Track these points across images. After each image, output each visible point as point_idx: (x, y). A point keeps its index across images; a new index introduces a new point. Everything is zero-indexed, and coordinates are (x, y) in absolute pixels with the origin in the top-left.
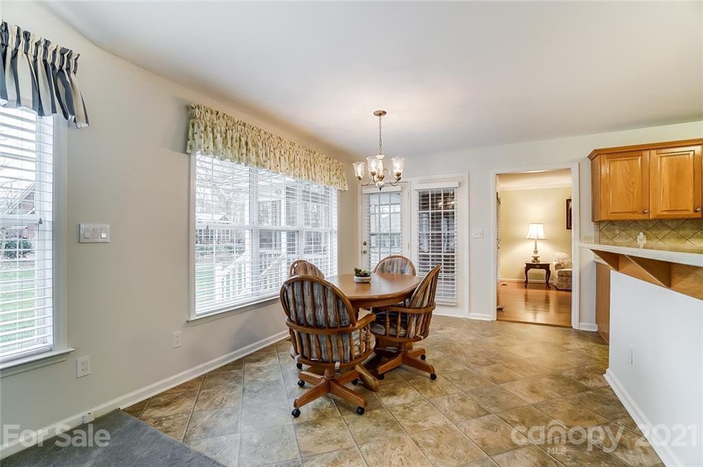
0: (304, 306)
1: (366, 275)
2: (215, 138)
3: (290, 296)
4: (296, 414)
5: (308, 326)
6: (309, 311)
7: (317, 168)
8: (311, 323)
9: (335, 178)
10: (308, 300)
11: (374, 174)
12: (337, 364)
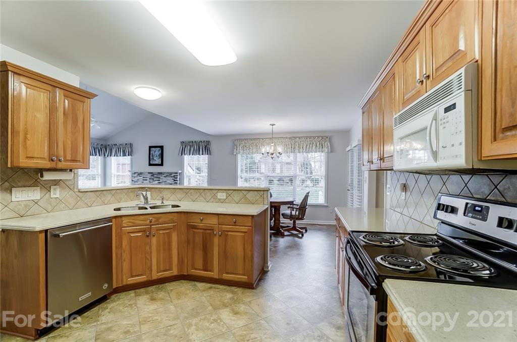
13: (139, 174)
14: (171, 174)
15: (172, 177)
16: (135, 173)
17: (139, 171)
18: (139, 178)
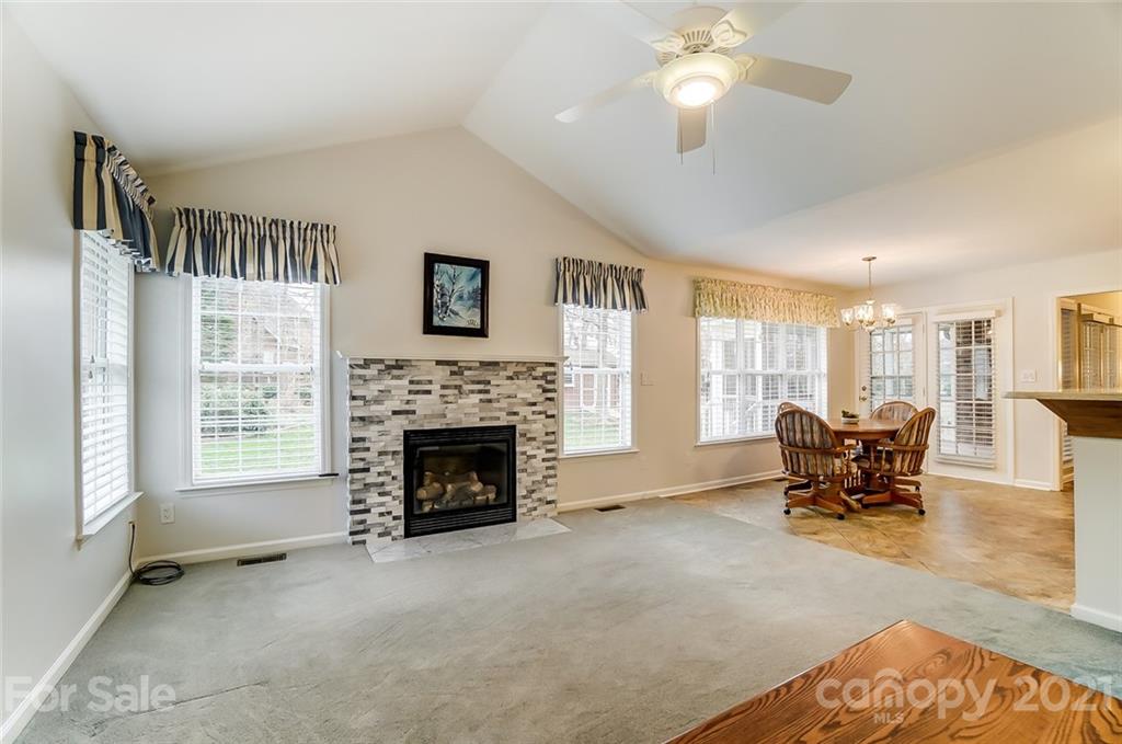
0: (795, 432)
1: (853, 416)
2: (715, 302)
3: (783, 425)
4: (787, 512)
5: (798, 447)
6: (798, 436)
7: (803, 310)
8: (800, 445)
9: (823, 316)
10: (798, 428)
11: (861, 322)
12: (821, 478)
13: (389, 367)
14: (532, 367)
15: (535, 378)
16: (367, 363)
17: (390, 354)
18: (395, 382)
